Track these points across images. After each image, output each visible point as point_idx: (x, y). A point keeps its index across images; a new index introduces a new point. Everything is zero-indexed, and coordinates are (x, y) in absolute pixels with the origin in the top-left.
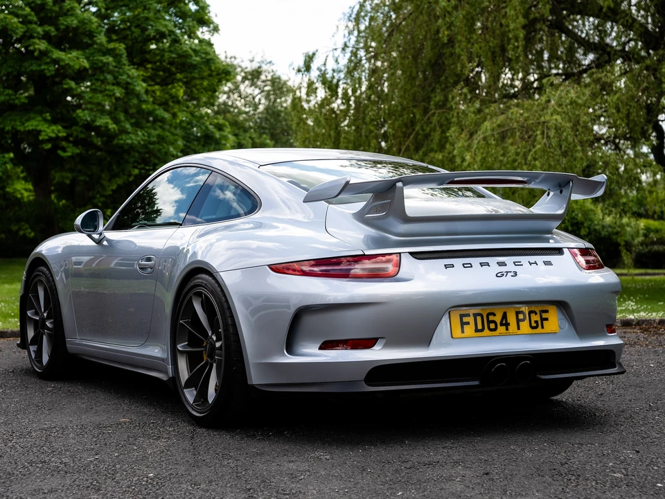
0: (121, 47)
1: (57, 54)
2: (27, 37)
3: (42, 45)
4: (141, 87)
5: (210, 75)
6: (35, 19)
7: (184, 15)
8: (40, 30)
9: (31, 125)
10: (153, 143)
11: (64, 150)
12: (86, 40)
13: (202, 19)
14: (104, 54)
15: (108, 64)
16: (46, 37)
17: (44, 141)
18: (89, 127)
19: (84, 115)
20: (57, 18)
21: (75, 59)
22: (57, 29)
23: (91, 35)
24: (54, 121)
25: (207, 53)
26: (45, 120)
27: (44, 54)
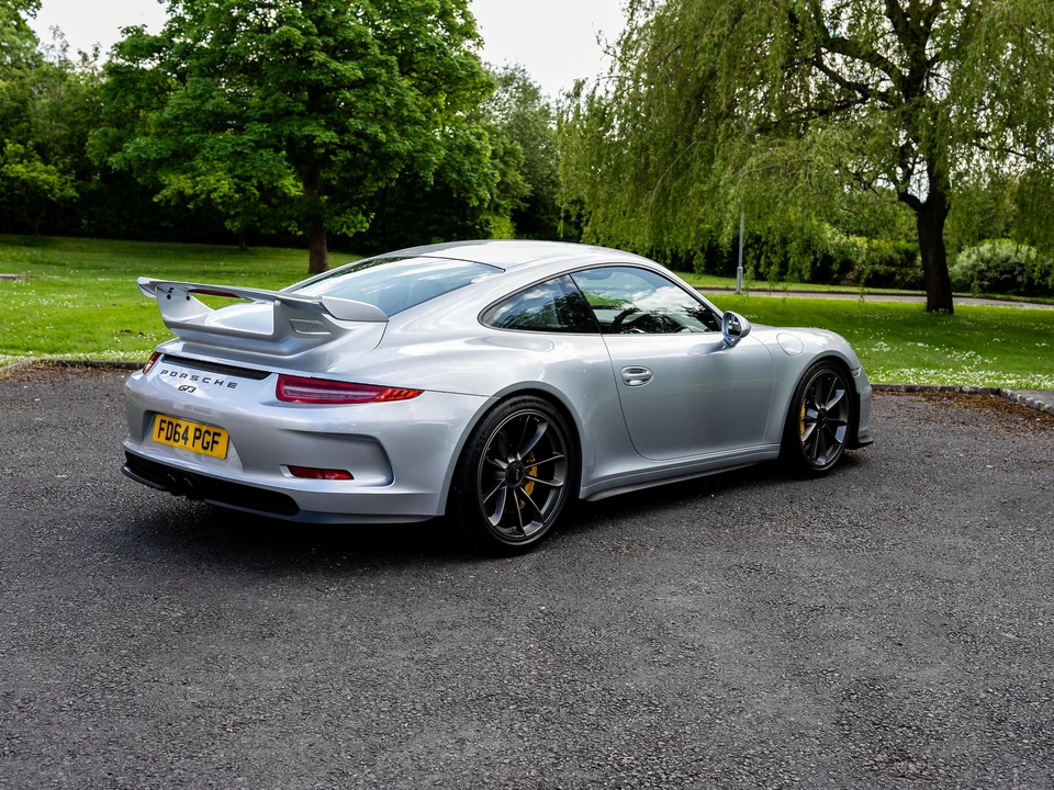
0: (394, 58)
1: (334, 65)
2: (308, 47)
3: (321, 57)
4: (411, 97)
5: (474, 88)
6: (316, 30)
7: (450, 28)
8: (319, 41)
9: (306, 131)
10: (418, 152)
11: (336, 155)
12: (361, 51)
13: (467, 32)
14: (377, 65)
15: (380, 75)
16: (325, 48)
17: (317, 146)
18: (359, 134)
19: (356, 124)
20: (335, 29)
21: (350, 69)
22: (335, 40)
23: (365, 45)
24: (327, 128)
25: (472, 67)
26: (321, 125)
27: (322, 65)
